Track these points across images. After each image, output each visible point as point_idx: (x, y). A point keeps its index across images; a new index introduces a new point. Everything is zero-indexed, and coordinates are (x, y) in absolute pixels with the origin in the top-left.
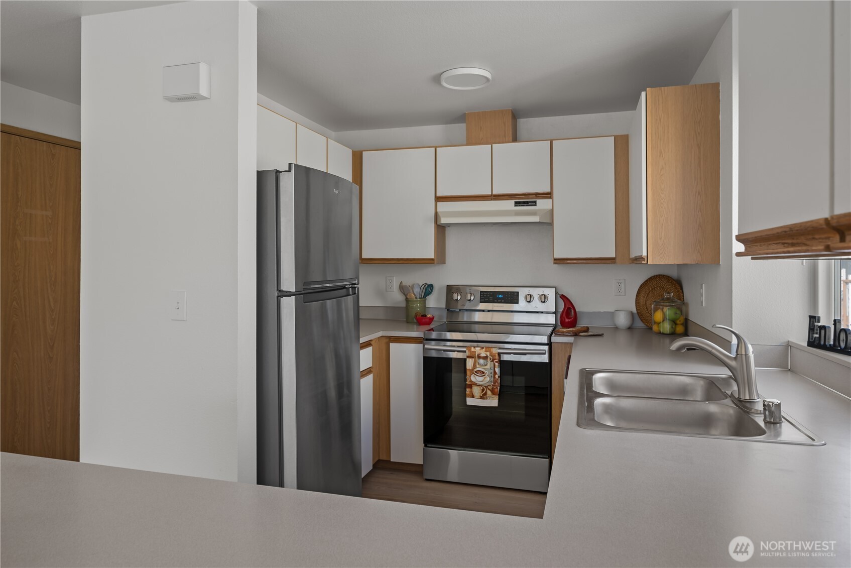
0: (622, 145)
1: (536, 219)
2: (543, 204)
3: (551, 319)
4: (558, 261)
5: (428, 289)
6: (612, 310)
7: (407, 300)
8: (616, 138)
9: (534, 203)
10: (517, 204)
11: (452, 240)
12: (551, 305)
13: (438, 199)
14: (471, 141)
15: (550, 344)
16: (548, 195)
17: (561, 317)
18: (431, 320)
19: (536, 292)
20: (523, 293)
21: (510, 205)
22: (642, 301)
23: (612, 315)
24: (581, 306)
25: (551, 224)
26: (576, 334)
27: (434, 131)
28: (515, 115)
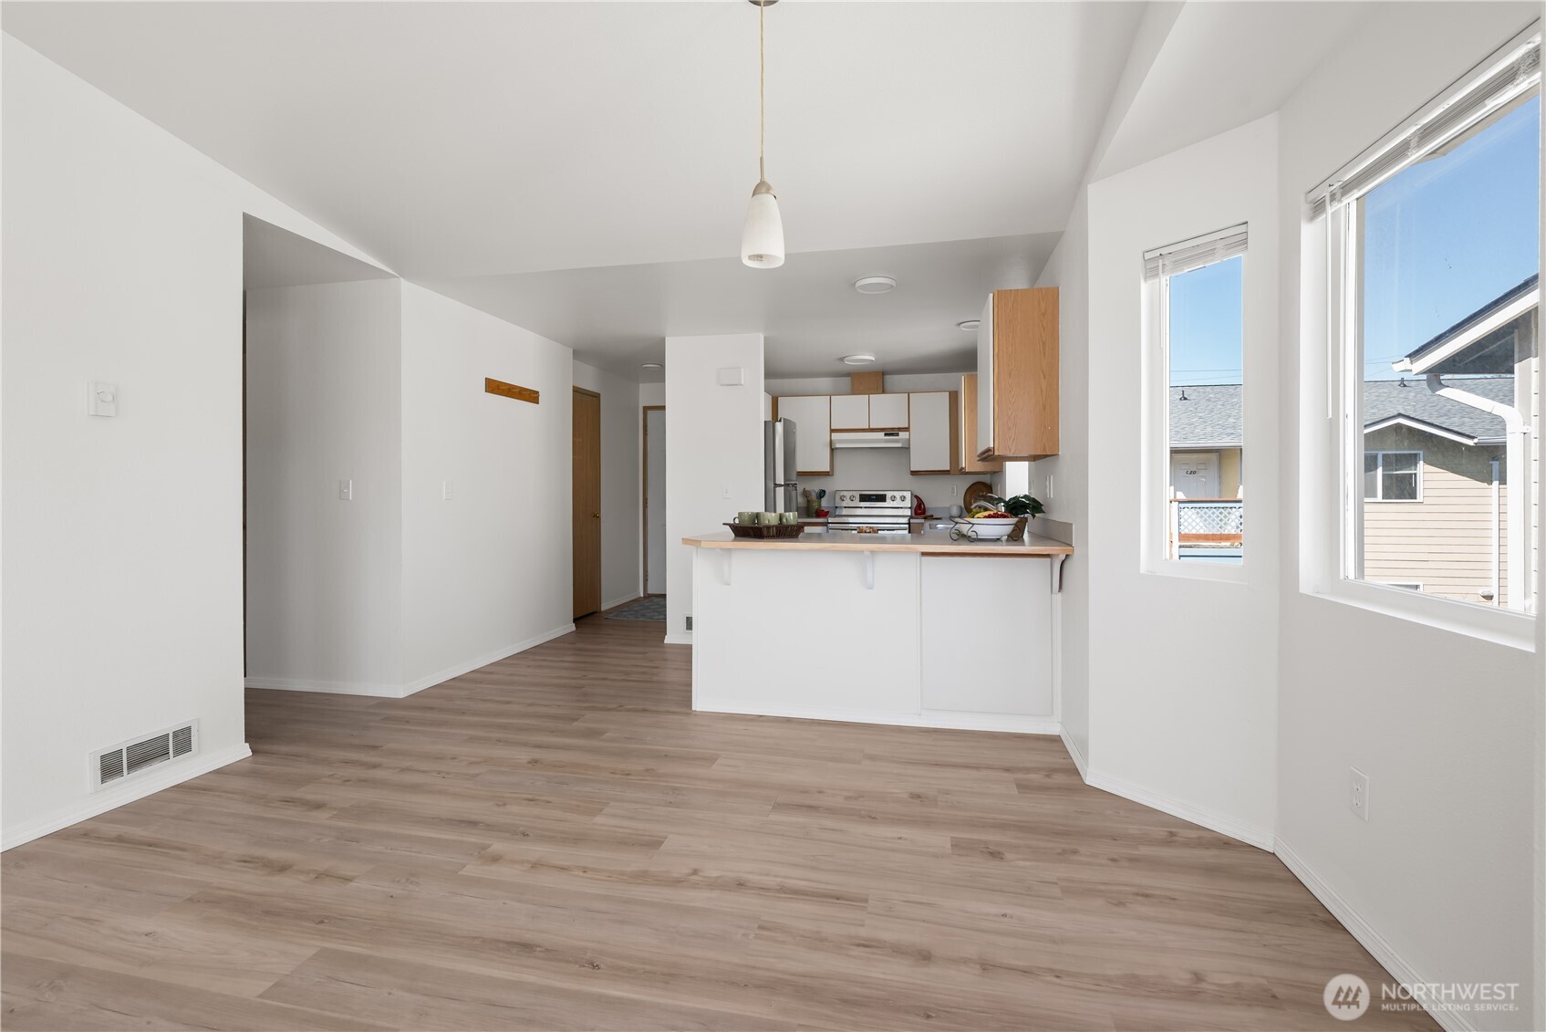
0: (954, 397)
1: (900, 445)
2: (903, 435)
3: (908, 512)
4: (914, 473)
5: (822, 494)
6: (948, 505)
7: (808, 501)
8: (950, 393)
9: (897, 435)
10: (886, 435)
11: (839, 458)
12: (908, 503)
13: (832, 431)
14: (854, 392)
15: (909, 524)
16: (907, 429)
17: (915, 510)
18: (828, 512)
19: (898, 494)
20: (889, 494)
21: (881, 435)
22: (968, 498)
23: (949, 508)
24: (928, 504)
25: (908, 448)
26: (925, 518)
27: (825, 383)
28: (883, 374)
